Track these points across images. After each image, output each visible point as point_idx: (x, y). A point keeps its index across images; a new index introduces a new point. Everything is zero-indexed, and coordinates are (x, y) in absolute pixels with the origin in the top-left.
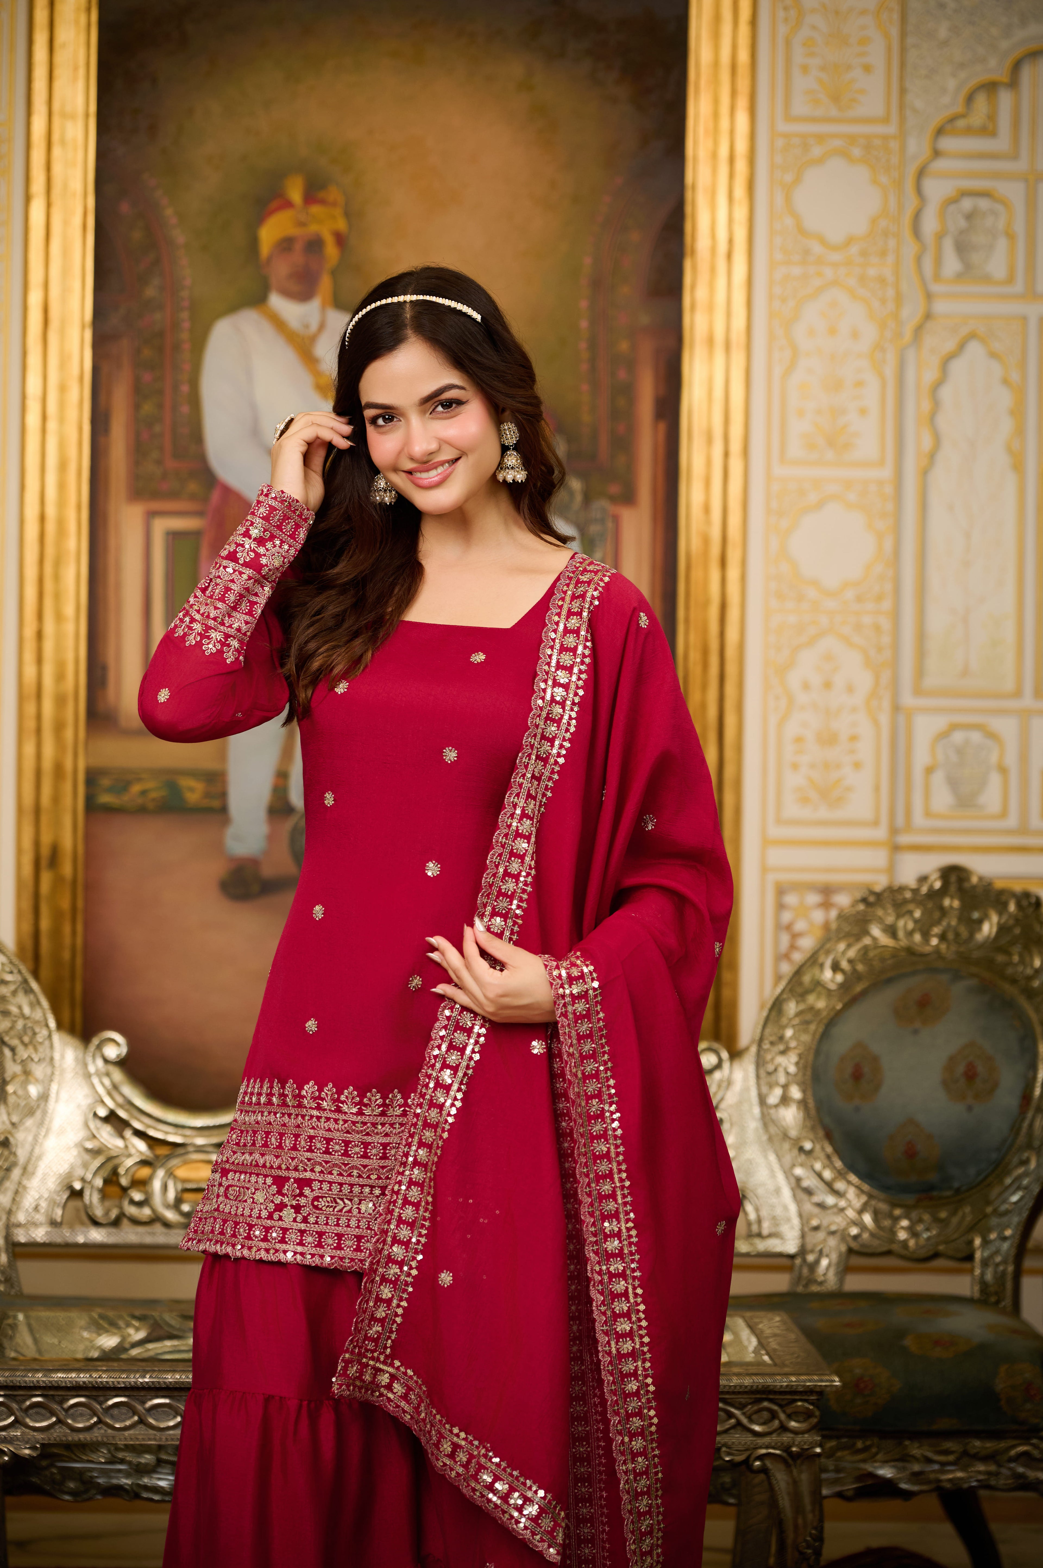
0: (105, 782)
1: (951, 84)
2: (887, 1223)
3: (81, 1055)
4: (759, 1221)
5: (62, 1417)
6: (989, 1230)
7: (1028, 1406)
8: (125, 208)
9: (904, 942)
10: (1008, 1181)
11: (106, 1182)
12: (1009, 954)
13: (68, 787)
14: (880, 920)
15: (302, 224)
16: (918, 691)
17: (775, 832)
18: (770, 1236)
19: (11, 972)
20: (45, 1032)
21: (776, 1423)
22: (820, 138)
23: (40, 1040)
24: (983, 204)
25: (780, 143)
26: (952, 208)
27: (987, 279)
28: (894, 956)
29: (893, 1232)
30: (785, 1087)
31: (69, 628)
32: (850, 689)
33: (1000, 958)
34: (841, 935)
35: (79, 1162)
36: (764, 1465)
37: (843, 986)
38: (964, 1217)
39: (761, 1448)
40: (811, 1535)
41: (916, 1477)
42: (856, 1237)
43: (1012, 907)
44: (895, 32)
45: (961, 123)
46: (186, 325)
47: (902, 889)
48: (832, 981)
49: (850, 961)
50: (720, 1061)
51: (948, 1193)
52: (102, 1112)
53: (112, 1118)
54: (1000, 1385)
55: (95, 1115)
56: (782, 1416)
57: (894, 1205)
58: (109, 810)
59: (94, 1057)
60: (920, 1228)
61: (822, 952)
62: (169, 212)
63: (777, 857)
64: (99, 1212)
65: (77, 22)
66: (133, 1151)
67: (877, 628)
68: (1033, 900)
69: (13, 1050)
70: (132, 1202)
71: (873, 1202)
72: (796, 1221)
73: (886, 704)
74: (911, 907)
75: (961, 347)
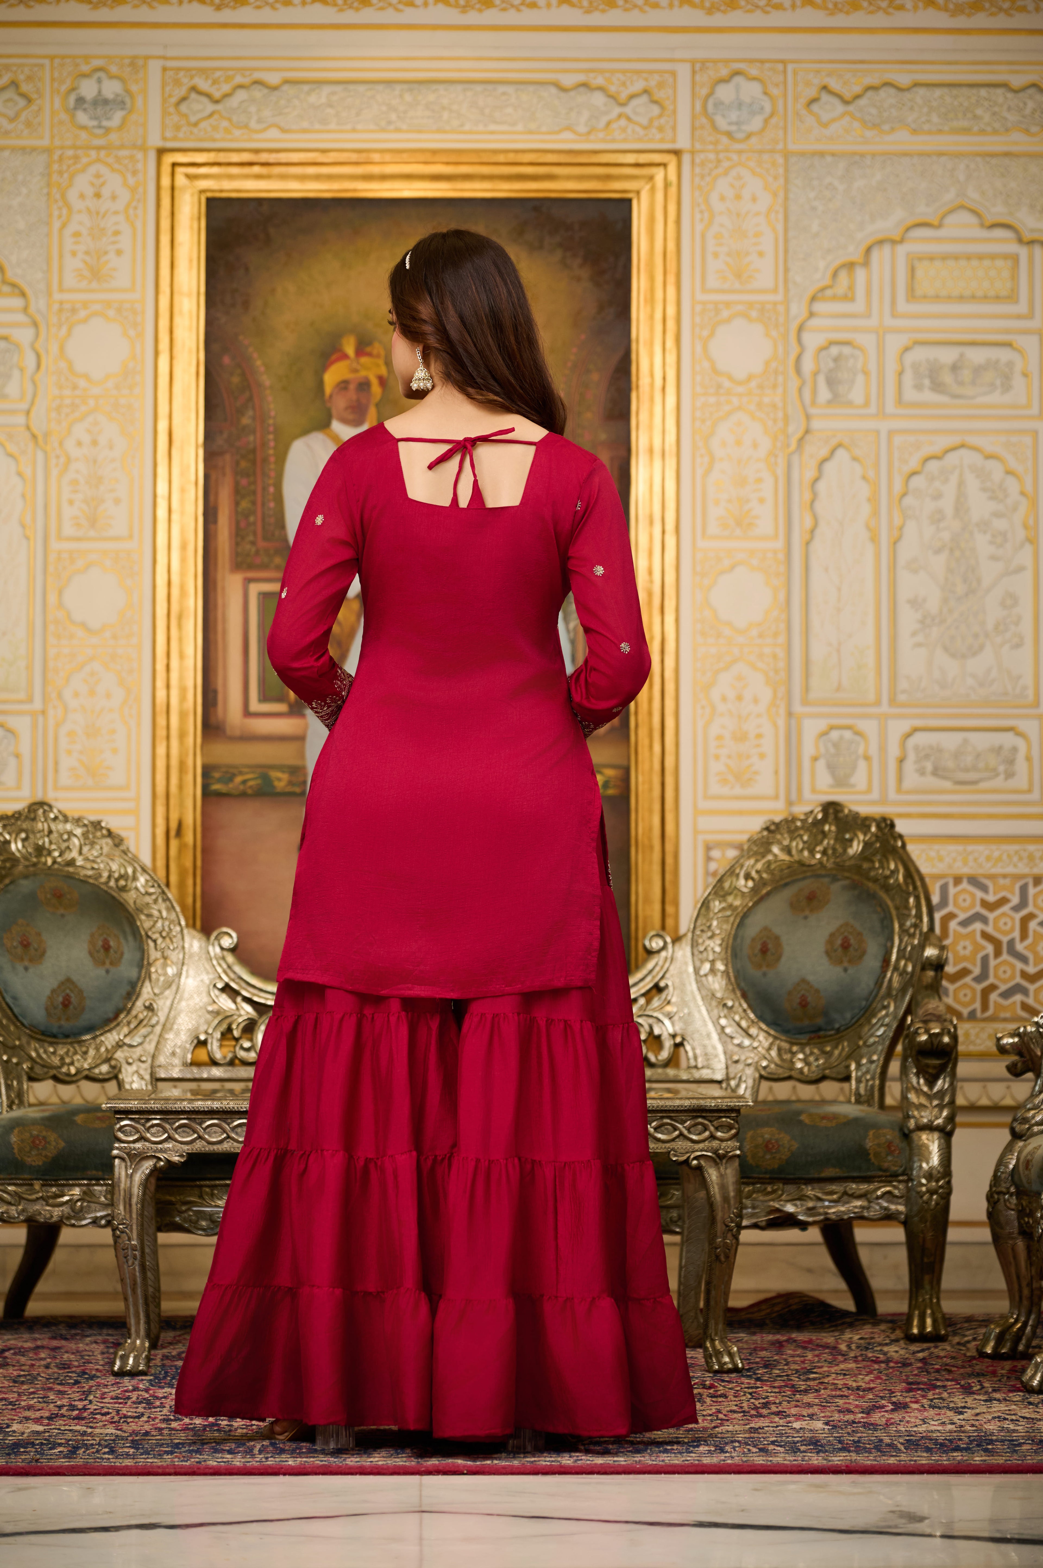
0: (217, 775)
1: (822, 264)
2: (787, 1056)
3: (204, 944)
4: (695, 1058)
5: (201, 1134)
6: (861, 1057)
7: (890, 1158)
8: (226, 360)
9: (796, 858)
10: (874, 1021)
11: (223, 1034)
12: (873, 862)
13: (189, 777)
14: (779, 842)
15: (356, 371)
16: (805, 702)
17: (703, 804)
18: (703, 1068)
19: (153, 886)
20: (178, 929)
21: (707, 1133)
22: (728, 304)
23: (174, 934)
24: (846, 350)
25: (698, 308)
26: (824, 353)
27: (850, 404)
28: (789, 867)
29: (792, 1063)
30: (713, 962)
31: (190, 662)
32: (756, 701)
33: (866, 865)
34: (751, 853)
35: (202, 1021)
36: (699, 1163)
37: (754, 890)
38: (843, 1049)
39: (697, 1151)
40: (733, 1213)
41: (810, 1211)
42: (765, 1068)
43: (873, 829)
44: (780, 227)
45: (829, 292)
46: (272, 444)
47: (794, 819)
48: (746, 886)
49: (758, 872)
50: (665, 943)
51: (832, 1032)
52: (220, 985)
53: (227, 989)
54: (869, 1144)
55: (215, 986)
56: (712, 1128)
57: (792, 1044)
58: (220, 795)
59: (213, 945)
60: (812, 1059)
61: (736, 866)
62: (259, 363)
63: (704, 823)
64: (218, 1055)
65: (191, 228)
66: (242, 1012)
67: (775, 656)
68: (889, 822)
69: (155, 941)
70: (242, 1048)
71: (778, 1042)
72: (722, 1057)
73: (782, 711)
74: (802, 832)
75: (833, 452)
